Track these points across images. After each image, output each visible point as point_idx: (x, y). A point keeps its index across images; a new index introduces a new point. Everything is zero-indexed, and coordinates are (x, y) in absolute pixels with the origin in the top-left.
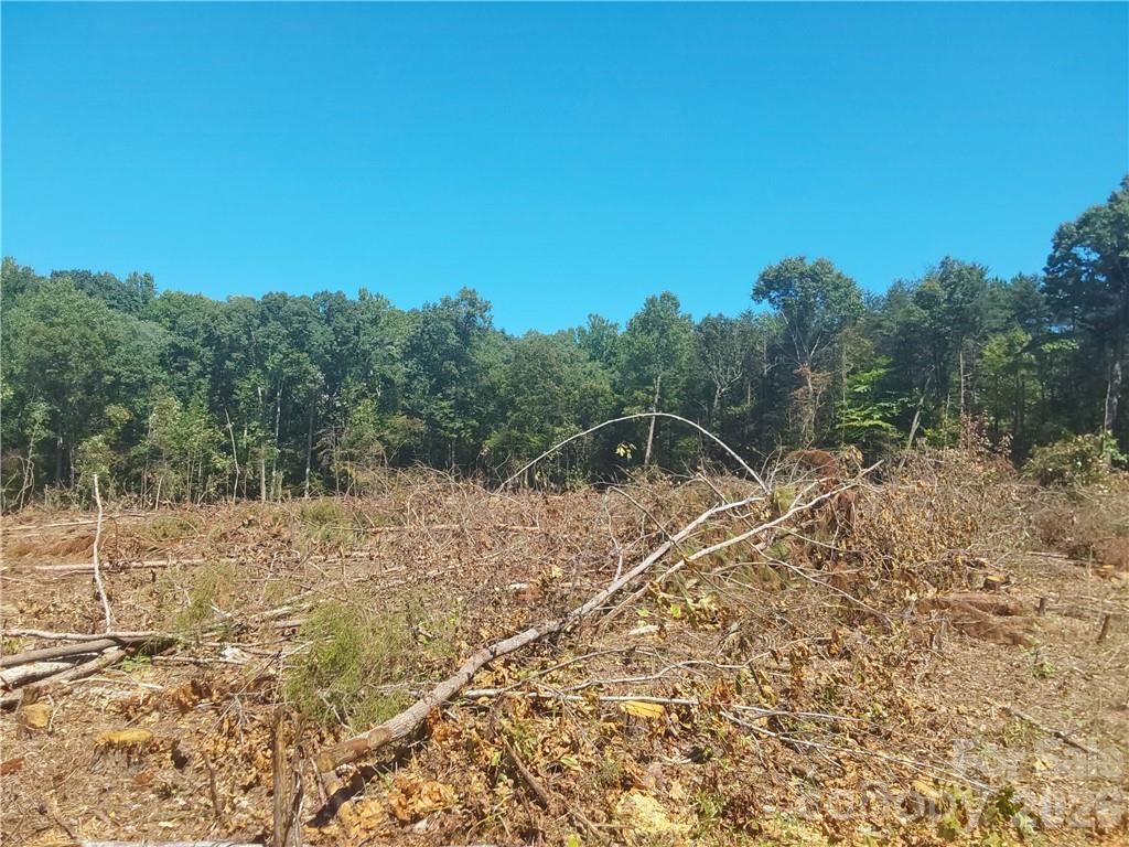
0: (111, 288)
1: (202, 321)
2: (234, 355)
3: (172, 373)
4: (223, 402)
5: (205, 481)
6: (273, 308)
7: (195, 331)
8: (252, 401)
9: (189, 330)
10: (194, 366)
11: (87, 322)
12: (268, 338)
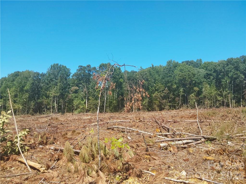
0: (193, 63)
1: (213, 67)
2: (221, 74)
3: (207, 79)
4: (219, 85)
5: (216, 103)
6: (230, 62)
7: (211, 70)
8: (226, 84)
9: (210, 70)
10: (212, 77)
11: (189, 71)
12: (229, 69)
